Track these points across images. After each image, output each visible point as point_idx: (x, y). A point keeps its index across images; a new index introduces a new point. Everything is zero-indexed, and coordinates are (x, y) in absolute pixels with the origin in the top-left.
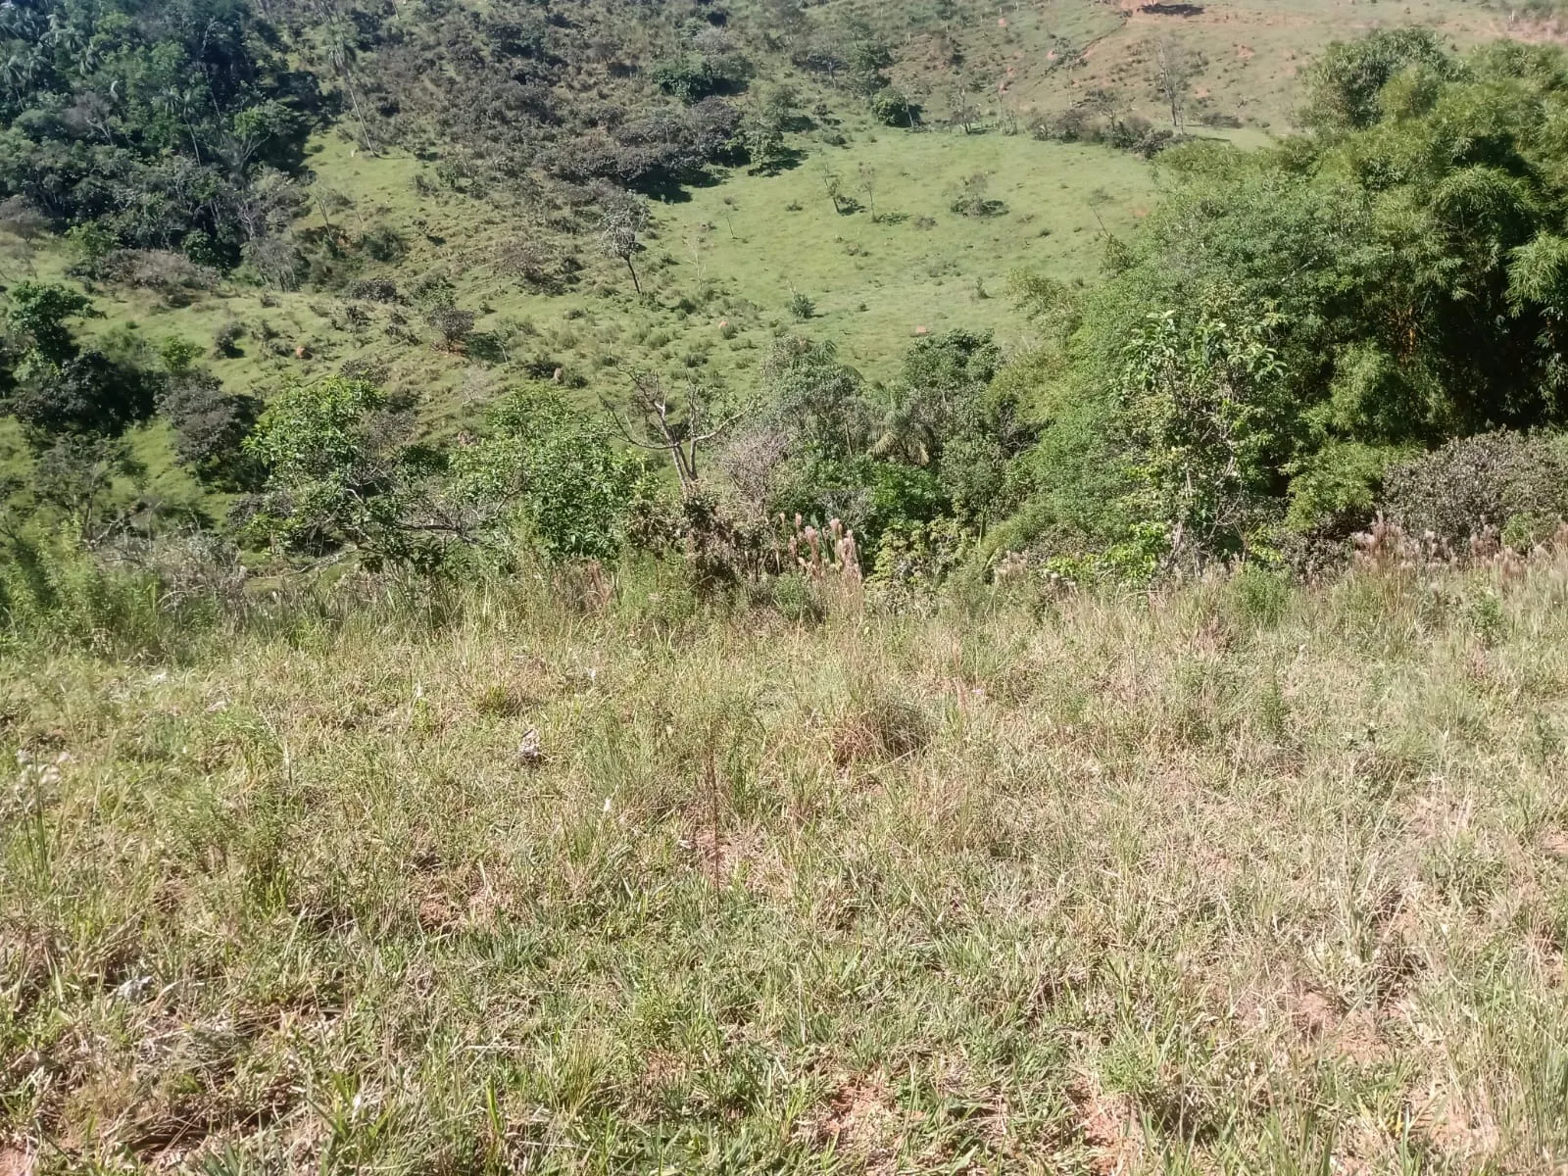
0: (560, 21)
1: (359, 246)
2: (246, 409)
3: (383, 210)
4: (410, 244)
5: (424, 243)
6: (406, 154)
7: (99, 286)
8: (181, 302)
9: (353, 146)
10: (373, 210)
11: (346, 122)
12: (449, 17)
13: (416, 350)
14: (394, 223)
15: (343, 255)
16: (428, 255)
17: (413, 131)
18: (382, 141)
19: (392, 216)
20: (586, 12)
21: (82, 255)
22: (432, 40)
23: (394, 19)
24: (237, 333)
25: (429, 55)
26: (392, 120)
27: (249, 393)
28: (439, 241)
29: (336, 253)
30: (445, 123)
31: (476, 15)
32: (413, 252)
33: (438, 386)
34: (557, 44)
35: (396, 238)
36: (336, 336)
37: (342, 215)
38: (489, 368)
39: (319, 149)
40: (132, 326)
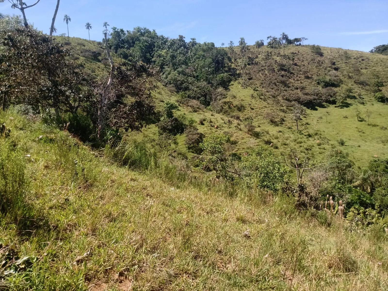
0: (296, 65)
1: (235, 107)
2: (201, 136)
3: (242, 100)
4: (246, 109)
5: (249, 109)
6: (251, 89)
7: (181, 105)
8: (195, 111)
9: (240, 85)
10: (240, 100)
11: (240, 80)
12: (270, 60)
13: (240, 132)
14: (244, 103)
15: (231, 108)
16: (249, 112)
17: (254, 84)
18: (247, 85)
19: (244, 102)
20: (303, 63)
21: (180, 98)
22: (264, 65)
23: (257, 60)
24: (204, 120)
25: (263, 68)
26: (250, 81)
27: (203, 133)
28: (253, 109)
29: (230, 107)
30: (262, 83)
31: (276, 61)
32: (246, 110)
33: (243, 141)
34: (293, 69)
35: (243, 107)
36: (224, 125)
37: (233, 100)
38: (256, 139)
39: (233, 85)
40: (185, 114)
